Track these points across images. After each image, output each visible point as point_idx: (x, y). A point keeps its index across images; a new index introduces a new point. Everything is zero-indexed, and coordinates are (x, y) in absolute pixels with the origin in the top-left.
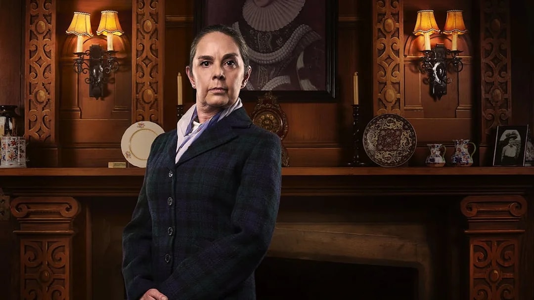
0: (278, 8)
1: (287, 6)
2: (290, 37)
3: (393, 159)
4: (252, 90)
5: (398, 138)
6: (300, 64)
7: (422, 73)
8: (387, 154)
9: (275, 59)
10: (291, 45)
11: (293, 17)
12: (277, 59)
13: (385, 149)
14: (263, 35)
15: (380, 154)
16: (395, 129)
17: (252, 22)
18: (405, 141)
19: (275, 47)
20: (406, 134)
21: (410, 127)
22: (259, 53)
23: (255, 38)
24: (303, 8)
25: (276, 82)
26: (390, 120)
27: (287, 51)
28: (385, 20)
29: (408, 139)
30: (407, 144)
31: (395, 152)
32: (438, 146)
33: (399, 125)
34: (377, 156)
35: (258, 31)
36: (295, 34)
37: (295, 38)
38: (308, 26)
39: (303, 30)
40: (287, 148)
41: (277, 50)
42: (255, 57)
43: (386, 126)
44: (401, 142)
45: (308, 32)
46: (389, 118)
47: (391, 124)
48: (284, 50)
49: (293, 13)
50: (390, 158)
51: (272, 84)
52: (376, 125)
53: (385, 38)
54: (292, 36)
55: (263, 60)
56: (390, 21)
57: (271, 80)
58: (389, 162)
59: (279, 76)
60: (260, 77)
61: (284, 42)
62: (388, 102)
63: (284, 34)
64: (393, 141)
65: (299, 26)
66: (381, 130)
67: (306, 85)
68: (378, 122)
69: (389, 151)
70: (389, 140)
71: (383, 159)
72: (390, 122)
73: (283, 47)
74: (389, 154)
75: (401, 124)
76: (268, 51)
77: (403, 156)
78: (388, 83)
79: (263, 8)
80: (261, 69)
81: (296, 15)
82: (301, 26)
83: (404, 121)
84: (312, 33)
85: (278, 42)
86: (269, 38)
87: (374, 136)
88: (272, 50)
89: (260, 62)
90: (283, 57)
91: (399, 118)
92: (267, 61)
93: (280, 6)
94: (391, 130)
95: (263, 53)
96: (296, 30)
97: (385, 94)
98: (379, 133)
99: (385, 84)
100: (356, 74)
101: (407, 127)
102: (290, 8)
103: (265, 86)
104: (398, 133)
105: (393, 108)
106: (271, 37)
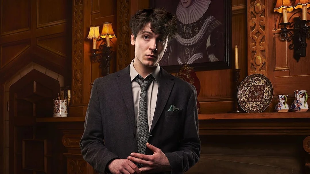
0: (196, 7)
1: (200, 4)
2: (203, 26)
3: (258, 108)
4: (181, 64)
5: (262, 92)
6: (208, 44)
7: (287, 41)
8: (254, 104)
9: (194, 42)
10: (203, 32)
11: (204, 11)
12: (195, 42)
13: (253, 100)
14: (187, 27)
15: (250, 104)
16: (260, 85)
17: (181, 19)
18: (267, 94)
19: (194, 34)
20: (267, 88)
21: (270, 83)
22: (185, 39)
23: (183, 29)
24: (210, 5)
25: (195, 57)
26: (257, 78)
27: (201, 35)
28: (255, 5)
29: (269, 92)
30: (268, 96)
31: (260, 102)
32: (281, 97)
33: (263, 82)
34: (247, 106)
35: (184, 24)
36: (205, 23)
37: (205, 26)
38: (213, 17)
39: (210, 19)
40: (200, 103)
41: (195, 36)
42: (182, 42)
43: (255, 83)
44: (265, 94)
45: (213, 21)
46: (256, 77)
47: (258, 82)
48: (199, 35)
49: (204, 9)
50: (256, 107)
51: (192, 59)
52: (248, 83)
53: (256, 18)
54: (203, 25)
55: (188, 44)
56: (258, 5)
57: (192, 56)
58: (255, 110)
59: (196, 53)
60: (186, 55)
61: (199, 29)
62: (256, 65)
63: (198, 24)
64: (259, 94)
65: (208, 17)
66: (251, 87)
67: (212, 58)
68: (249, 81)
69: (256, 102)
70: (256, 94)
71: (251, 108)
72: (257, 80)
73: (198, 33)
74: (255, 104)
75: (264, 81)
76: (190, 37)
77: (264, 106)
78: (257, 51)
79: (187, 8)
80: (186, 49)
81: (206, 10)
82: (209, 17)
83: (266, 78)
84: (216, 21)
85: (196, 30)
86: (190, 28)
87: (246, 91)
88: (192, 36)
89: (185, 45)
90: (199, 40)
91: (263, 77)
92: (189, 44)
93: (197, 5)
94: (258, 86)
95: (187, 38)
96: (206, 21)
97: (255, 59)
98: (250, 88)
99: (256, 52)
100: (236, 46)
101: (268, 83)
102: (202, 6)
103: (189, 61)
104: (262, 88)
105: (260, 69)
106: (191, 27)
